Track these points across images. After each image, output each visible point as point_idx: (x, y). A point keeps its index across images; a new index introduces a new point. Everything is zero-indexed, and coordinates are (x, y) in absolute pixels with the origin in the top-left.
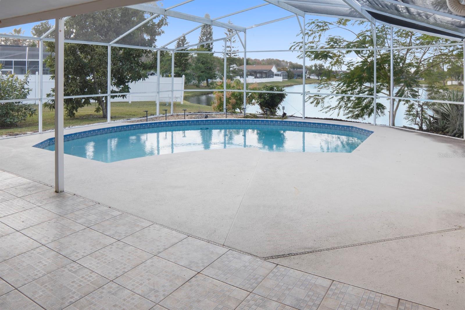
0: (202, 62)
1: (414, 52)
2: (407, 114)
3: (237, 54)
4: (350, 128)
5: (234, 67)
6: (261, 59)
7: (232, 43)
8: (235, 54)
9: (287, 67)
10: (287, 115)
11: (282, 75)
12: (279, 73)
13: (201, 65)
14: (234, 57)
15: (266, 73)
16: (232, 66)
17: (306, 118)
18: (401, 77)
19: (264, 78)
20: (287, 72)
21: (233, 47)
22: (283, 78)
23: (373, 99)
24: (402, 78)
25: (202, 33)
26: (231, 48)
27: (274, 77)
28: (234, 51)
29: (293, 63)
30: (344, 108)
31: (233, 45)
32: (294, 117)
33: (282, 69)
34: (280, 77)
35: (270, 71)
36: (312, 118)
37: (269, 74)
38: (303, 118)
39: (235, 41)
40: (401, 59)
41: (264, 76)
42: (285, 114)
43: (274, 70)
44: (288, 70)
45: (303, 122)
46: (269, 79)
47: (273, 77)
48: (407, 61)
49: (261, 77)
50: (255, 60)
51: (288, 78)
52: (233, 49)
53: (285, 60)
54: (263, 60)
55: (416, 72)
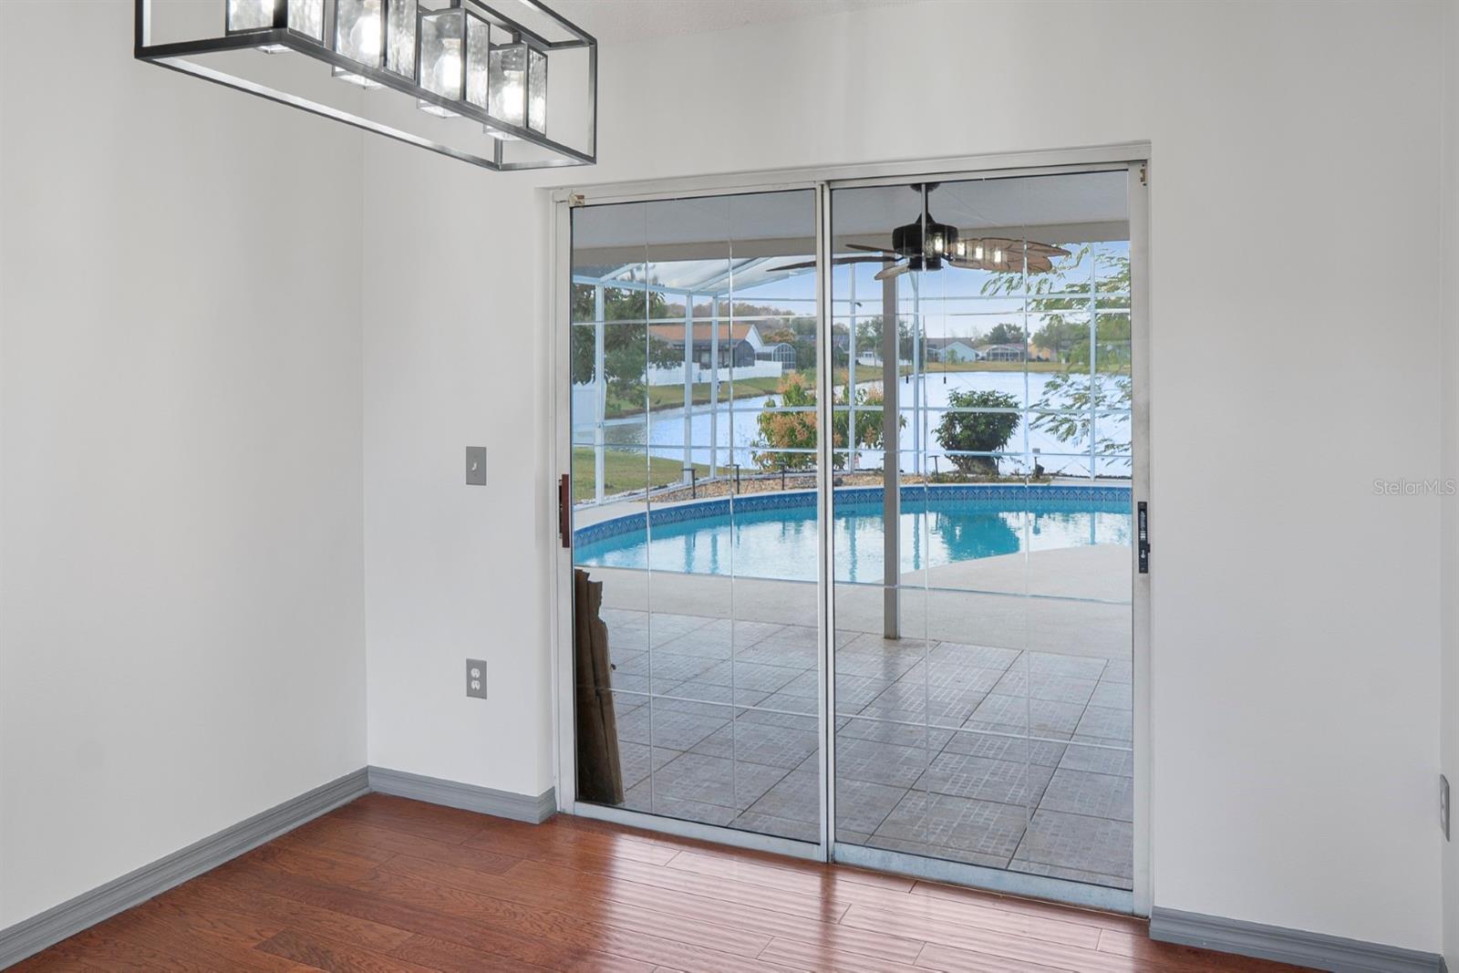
9: (791, 332)
10: (1045, 472)
11: (778, 357)
12: (770, 349)
15: (733, 350)
17: (1100, 477)
22: (785, 367)
27: (756, 362)
32: (1065, 475)
33: (778, 338)
34: (773, 363)
35: (745, 343)
36: (1115, 478)
37: (742, 355)
38: (1092, 479)
42: (1039, 469)
44: (797, 338)
45: (1094, 488)
46: (743, 369)
47: (752, 364)
51: (797, 367)
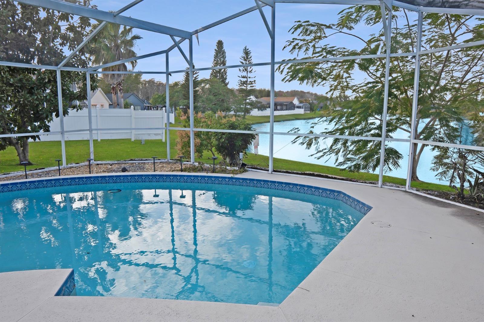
0: (213, 94)
1: (452, 71)
2: (435, 163)
3: (254, 85)
4: (336, 194)
5: (250, 99)
6: (285, 91)
7: (248, 73)
8: (252, 85)
9: (310, 99)
10: (247, 167)
11: (304, 107)
12: (301, 105)
13: (211, 97)
14: (251, 88)
15: (286, 105)
16: (249, 98)
17: (274, 171)
18: (432, 106)
19: (284, 110)
20: (310, 104)
21: (249, 78)
22: (305, 110)
23: (380, 143)
24: (433, 108)
25: (215, 62)
26: (247, 78)
27: (296, 109)
28: (250, 82)
29: (318, 94)
30: (343, 152)
31: (249, 75)
32: (257, 169)
33: (304, 101)
34: (301, 109)
35: (292, 103)
37: (292, 106)
38: (270, 172)
39: (252, 70)
40: (434, 79)
41: (284, 108)
43: (296, 102)
44: (311, 101)
46: (290, 111)
47: (294, 109)
48: (443, 83)
49: (282, 110)
50: (280, 91)
51: (310, 111)
52: (249, 80)
53: (311, 92)
54: (288, 91)
55: (455, 99)
